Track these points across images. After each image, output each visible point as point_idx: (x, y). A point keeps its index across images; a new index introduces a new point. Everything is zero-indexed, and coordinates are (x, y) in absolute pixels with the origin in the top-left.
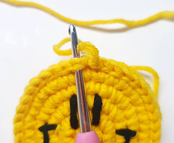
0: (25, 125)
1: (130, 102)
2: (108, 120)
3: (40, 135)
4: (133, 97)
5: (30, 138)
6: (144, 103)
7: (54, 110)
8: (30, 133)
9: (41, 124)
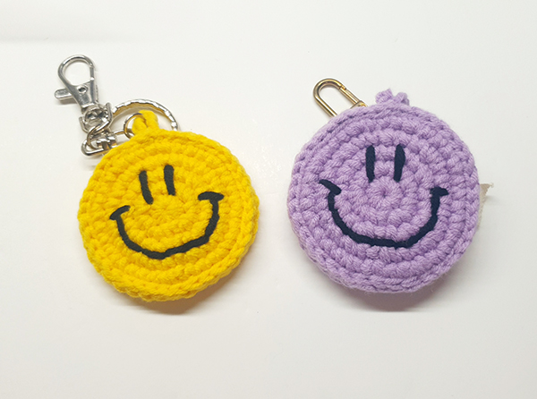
0: (92, 217)
1: (207, 166)
2: (186, 187)
3: (113, 223)
4: (207, 160)
5: (101, 231)
6: (223, 162)
7: (123, 192)
8: (100, 225)
9: (111, 211)
